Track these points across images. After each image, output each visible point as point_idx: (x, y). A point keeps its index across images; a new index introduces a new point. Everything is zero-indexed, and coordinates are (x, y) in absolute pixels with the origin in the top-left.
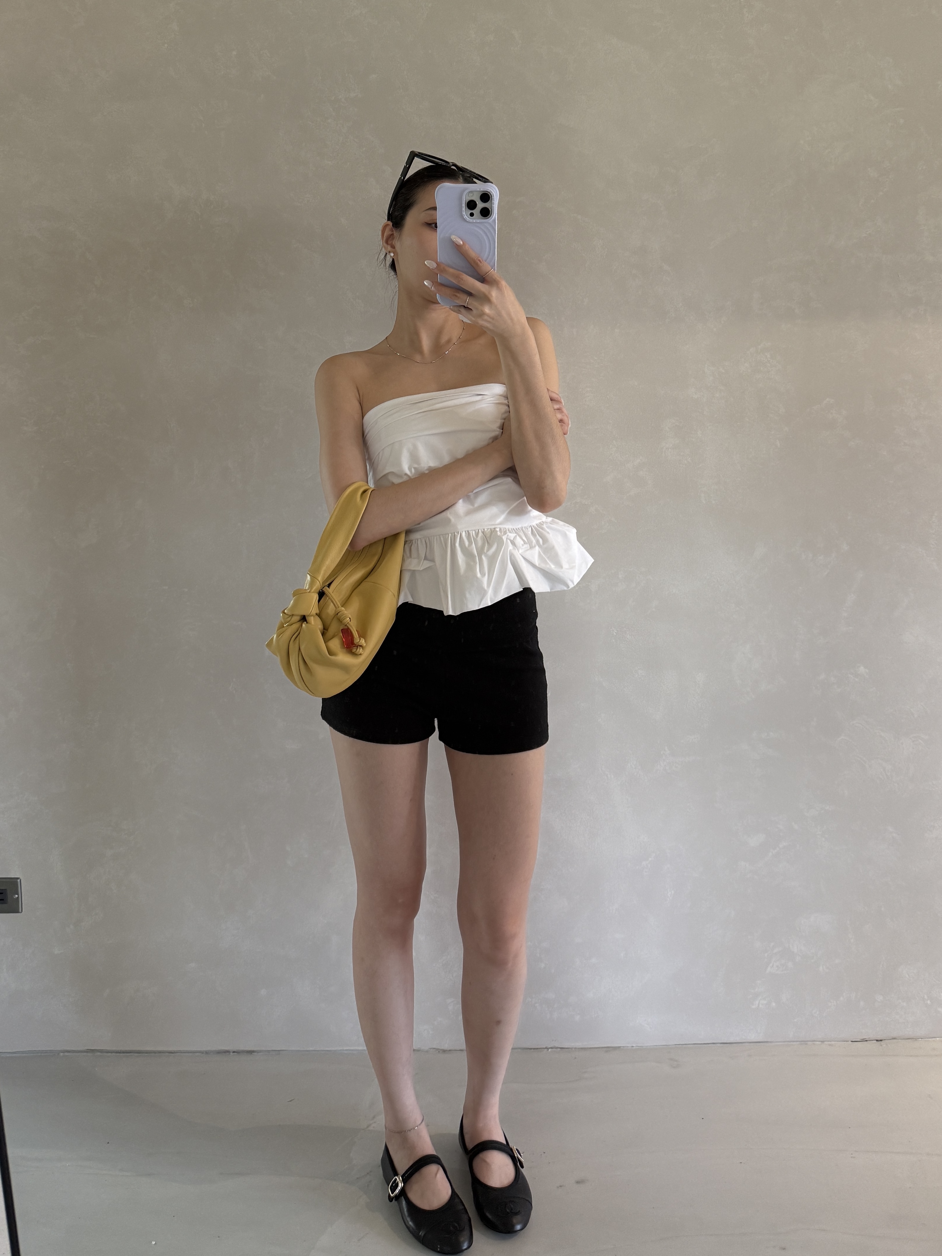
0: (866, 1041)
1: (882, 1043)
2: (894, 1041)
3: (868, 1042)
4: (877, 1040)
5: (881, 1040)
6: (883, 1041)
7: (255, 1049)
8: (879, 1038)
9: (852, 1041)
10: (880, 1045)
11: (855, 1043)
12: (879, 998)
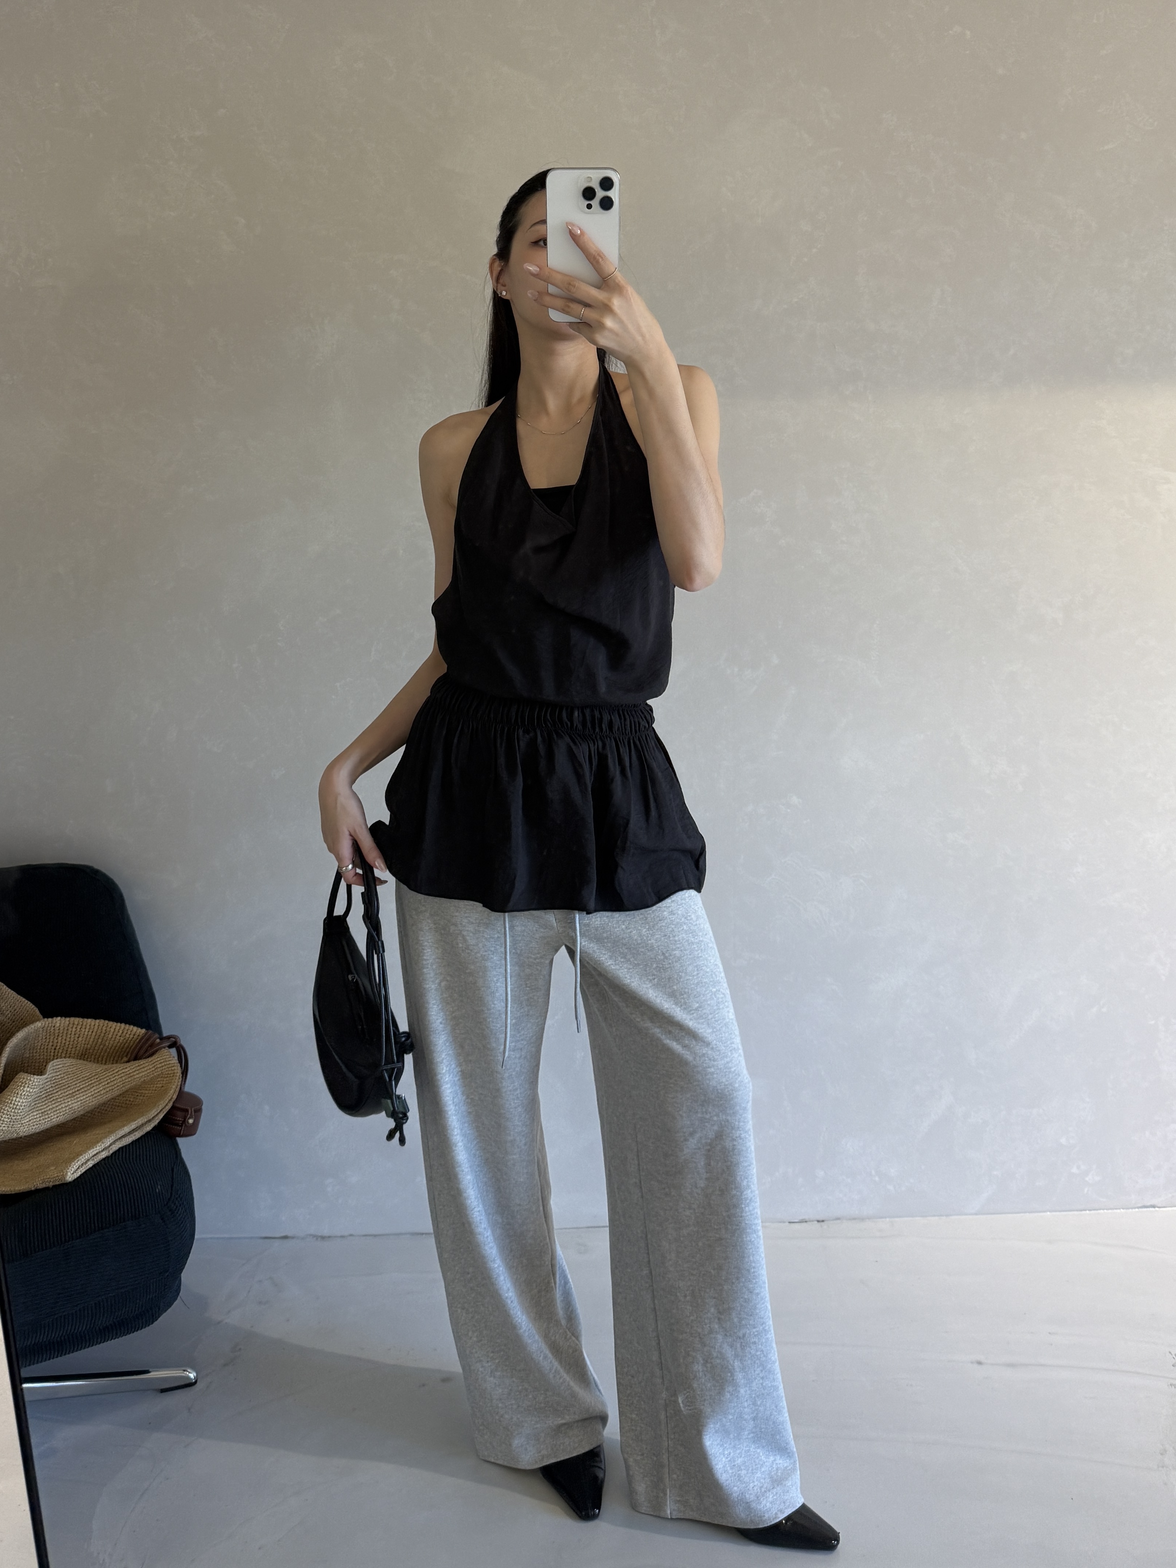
0: (806, 1222)
1: (822, 1223)
2: (839, 1221)
3: (808, 1223)
4: (818, 1221)
5: (823, 1221)
6: (825, 1222)
8: (821, 1219)
9: (790, 1222)
10: (821, 1226)
11: (793, 1225)
12: (821, 1173)
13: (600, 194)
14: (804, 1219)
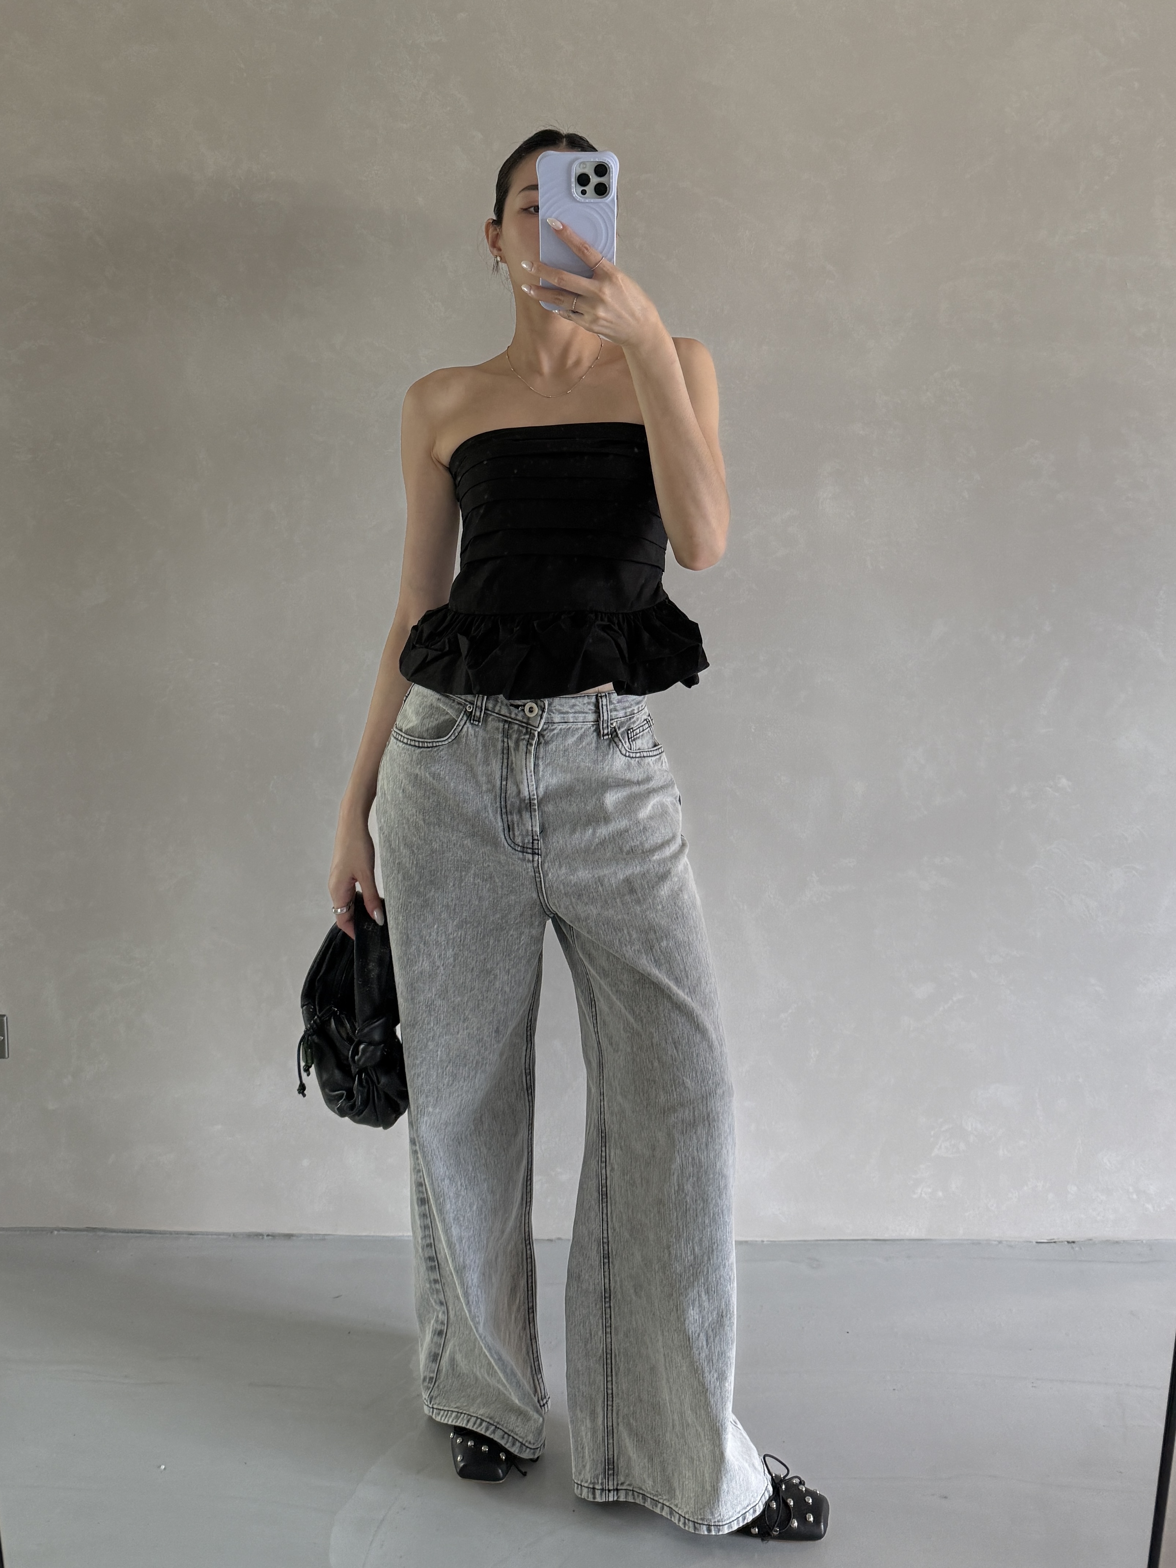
0: (1054, 1242)
1: (1074, 1245)
2: (1092, 1244)
3: (1057, 1243)
4: (1068, 1242)
6: (1076, 1243)
7: (294, 1232)
8: (1070, 1240)
9: (1037, 1242)
10: (1073, 1248)
11: (1040, 1244)
12: (1073, 1189)
13: (595, 180)
14: (1053, 1239)
